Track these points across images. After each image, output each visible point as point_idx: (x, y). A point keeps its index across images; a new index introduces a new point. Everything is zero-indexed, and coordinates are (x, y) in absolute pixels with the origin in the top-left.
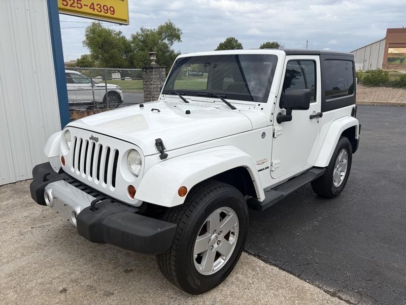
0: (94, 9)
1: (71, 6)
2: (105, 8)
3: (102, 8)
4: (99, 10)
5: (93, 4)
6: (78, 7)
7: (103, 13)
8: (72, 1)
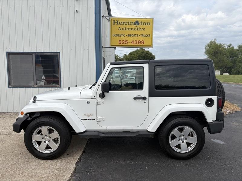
0: (133, 43)
1: (122, 44)
2: (139, 42)
3: (137, 42)
4: (136, 43)
5: (133, 41)
6: (125, 43)
7: (138, 44)
8: (123, 41)
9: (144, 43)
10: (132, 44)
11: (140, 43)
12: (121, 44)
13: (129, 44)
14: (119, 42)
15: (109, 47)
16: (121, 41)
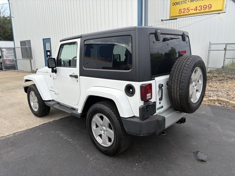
0: (196, 10)
4: (200, 9)
5: (197, 7)
6: (187, 12)
7: (202, 11)
8: (184, 10)
9: (211, 7)
10: (195, 12)
11: (206, 7)
12: (182, 14)
13: (191, 12)
14: (179, 11)
15: (169, 19)
16: (182, 10)
